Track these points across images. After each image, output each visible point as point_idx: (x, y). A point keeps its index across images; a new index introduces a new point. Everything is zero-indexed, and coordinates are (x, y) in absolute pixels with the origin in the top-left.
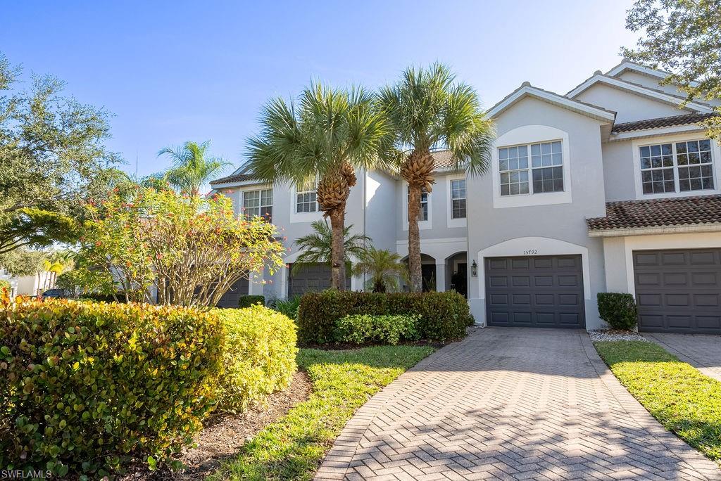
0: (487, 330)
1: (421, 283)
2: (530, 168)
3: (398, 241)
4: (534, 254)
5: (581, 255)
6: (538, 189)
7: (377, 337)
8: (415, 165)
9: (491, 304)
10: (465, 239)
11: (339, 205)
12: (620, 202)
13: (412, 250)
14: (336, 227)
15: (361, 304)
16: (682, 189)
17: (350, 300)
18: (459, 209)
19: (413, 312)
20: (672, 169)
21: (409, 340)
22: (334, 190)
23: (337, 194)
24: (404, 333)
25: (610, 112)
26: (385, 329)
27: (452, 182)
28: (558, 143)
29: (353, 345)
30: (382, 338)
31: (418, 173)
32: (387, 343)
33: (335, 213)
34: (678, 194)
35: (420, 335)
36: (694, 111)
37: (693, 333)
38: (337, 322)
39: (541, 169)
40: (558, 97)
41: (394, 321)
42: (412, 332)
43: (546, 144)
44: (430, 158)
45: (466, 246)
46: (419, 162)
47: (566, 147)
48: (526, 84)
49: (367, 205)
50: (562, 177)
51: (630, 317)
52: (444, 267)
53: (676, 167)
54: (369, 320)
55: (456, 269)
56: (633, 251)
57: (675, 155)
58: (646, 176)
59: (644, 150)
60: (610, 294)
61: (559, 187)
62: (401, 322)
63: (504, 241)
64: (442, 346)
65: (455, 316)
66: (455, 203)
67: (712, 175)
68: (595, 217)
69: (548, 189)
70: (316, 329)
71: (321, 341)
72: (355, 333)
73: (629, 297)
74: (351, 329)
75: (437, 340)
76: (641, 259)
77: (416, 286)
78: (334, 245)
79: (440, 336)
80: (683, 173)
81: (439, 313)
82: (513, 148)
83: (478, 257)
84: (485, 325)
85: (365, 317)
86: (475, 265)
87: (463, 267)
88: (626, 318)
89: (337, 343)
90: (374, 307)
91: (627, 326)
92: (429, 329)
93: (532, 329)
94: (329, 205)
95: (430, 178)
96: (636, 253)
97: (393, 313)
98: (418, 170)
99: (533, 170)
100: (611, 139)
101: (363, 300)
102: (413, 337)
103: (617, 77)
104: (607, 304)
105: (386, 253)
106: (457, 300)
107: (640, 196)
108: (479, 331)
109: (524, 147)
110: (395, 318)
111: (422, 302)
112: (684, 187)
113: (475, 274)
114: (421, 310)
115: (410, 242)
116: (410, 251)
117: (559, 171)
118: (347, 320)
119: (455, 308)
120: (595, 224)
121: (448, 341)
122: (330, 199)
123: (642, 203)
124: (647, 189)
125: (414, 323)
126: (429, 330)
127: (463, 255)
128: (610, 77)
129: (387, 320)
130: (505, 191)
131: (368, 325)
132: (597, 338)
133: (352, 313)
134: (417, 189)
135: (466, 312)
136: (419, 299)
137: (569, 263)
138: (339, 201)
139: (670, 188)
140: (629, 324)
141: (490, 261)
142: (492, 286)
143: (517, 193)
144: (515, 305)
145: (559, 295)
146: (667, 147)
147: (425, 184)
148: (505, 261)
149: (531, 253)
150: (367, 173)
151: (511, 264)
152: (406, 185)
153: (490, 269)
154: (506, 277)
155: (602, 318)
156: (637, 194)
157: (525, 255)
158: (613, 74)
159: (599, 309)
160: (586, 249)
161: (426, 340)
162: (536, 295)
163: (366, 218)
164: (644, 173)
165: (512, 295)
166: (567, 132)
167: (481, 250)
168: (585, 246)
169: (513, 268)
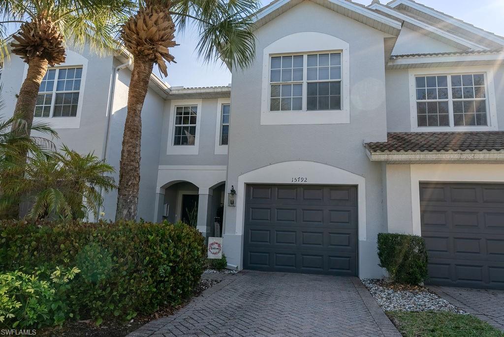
0: (243, 277)
2: (305, 81)
3: (160, 166)
4: (303, 182)
5: (356, 187)
6: (312, 106)
10: (225, 167)
12: (395, 133)
13: (126, 154)
16: (456, 124)
20: (447, 102)
27: (224, 106)
28: (337, 54)
31: (145, 36)
34: (452, 128)
39: (317, 83)
43: (324, 55)
47: (345, 59)
49: (113, 113)
50: (340, 94)
51: (420, 267)
52: (207, 197)
53: (450, 100)
56: (420, 183)
57: (450, 87)
58: (421, 108)
59: (420, 81)
61: (336, 104)
63: (270, 164)
67: (485, 111)
68: (375, 141)
69: (324, 106)
73: (416, 239)
80: (457, 107)
82: (287, 57)
83: (238, 183)
84: (240, 268)
86: (233, 192)
88: (414, 268)
91: (416, 279)
92: (100, 299)
93: (296, 275)
95: (165, 50)
96: (423, 186)
99: (308, 83)
100: (389, 64)
104: (392, 249)
107: (414, 128)
109: (299, 56)
112: (458, 122)
113: (232, 203)
116: (122, 155)
117: (337, 86)
120: (377, 147)
124: (422, 122)
128: (390, 8)
130: (274, 107)
134: (144, 62)
139: (445, 121)
140: (419, 276)
141: (252, 188)
142: (252, 219)
143: (289, 109)
144: (278, 244)
145: (330, 233)
146: (442, 79)
147: (156, 57)
148: (270, 190)
149: (300, 180)
150: (117, 75)
151: (277, 194)
152: (175, 106)
153: (251, 198)
154: (270, 209)
155: (383, 266)
156: (412, 127)
157: (293, 183)
158: (393, 5)
159: (380, 255)
160: (364, 179)
161: (87, 321)
162: (303, 232)
163: (110, 129)
164: (418, 104)
165: (276, 232)
166: (348, 43)
167: (242, 174)
168: (362, 175)
169: (278, 198)
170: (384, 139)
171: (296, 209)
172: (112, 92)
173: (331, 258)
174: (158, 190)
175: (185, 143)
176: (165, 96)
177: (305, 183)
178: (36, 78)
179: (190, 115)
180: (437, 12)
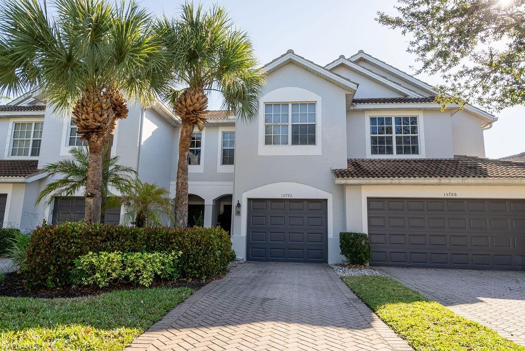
0: (247, 265)
1: (186, 218)
2: (290, 123)
3: (172, 182)
4: (289, 198)
5: (326, 200)
6: (295, 141)
7: (127, 278)
8: (189, 100)
9: (251, 241)
10: (232, 183)
11: (99, 128)
12: (355, 159)
13: (180, 184)
14: (94, 152)
15: (111, 238)
16: (398, 153)
17: (97, 235)
18: (228, 158)
19: (173, 249)
20: (392, 137)
21: (165, 280)
22: (93, 110)
23: (97, 116)
24: (159, 273)
25: (354, 83)
26: (137, 268)
27: (224, 133)
28: (313, 104)
29: (95, 289)
30: (132, 279)
31: (191, 109)
32: (138, 285)
33: (94, 137)
34: (395, 156)
35: (179, 273)
36: (406, 96)
37: (408, 267)
38: (76, 261)
39: (298, 125)
40: (315, 66)
41: (149, 259)
42: (170, 270)
43: (304, 104)
44: (204, 96)
45: (232, 189)
46: (193, 97)
47: (319, 107)
48: (291, 51)
49: (142, 144)
50: (315, 133)
51: (365, 253)
52: (211, 207)
53: (394, 135)
54: (119, 257)
55: (222, 209)
56: (368, 198)
57: (394, 126)
58: (374, 140)
59: (373, 120)
60: (350, 234)
61: (313, 141)
62: (158, 260)
63: (266, 184)
64: (203, 285)
65: (218, 253)
66: (225, 152)
67: (417, 144)
68: (339, 168)
69: (304, 142)
70: (46, 270)
71: (50, 284)
72: (98, 275)
73: (363, 236)
74: (93, 268)
75: (197, 278)
76: (373, 204)
77: (181, 222)
78: (89, 173)
79: (201, 274)
80: (398, 141)
81: (201, 250)
82: (277, 105)
83: (242, 198)
84: (245, 260)
85: (112, 255)
86: (239, 205)
87: (228, 208)
88: (362, 254)
89: (74, 286)
90: (128, 243)
91: (363, 261)
92: (191, 267)
93: (285, 264)
94: (86, 127)
95: (202, 116)
96: (370, 200)
97: (150, 249)
98: (190, 106)
99: (292, 125)
100: (351, 108)
101: (115, 234)
102: (171, 276)
103: (356, 62)
104: (348, 242)
105: (152, 187)
106: (221, 237)
107: (369, 156)
108: (239, 266)
109: (285, 105)
110: (150, 256)
111: (184, 237)
112: (399, 151)
113: (238, 213)
114: (181, 246)
115: (178, 177)
117: (313, 128)
118: (89, 258)
119: (218, 245)
120: (339, 174)
121: (209, 278)
122: (87, 120)
123: (371, 161)
124: (374, 151)
125: (173, 261)
126: (188, 268)
127: (229, 197)
128: (351, 61)
129: (141, 258)
130: (268, 141)
131: (116, 264)
132: (341, 272)
133: (97, 250)
134: (189, 125)
135: (228, 249)
136: (181, 234)
137: (318, 206)
138: (99, 124)
139: (390, 151)
140: (364, 259)
141: (252, 202)
142: (253, 224)
143: (279, 144)
144: (272, 242)
145: (308, 233)
146: (389, 120)
147: (197, 121)
148: (265, 203)
149: (287, 196)
150: (144, 113)
151: (270, 206)
153: (252, 209)
154: (265, 217)
155: (342, 254)
156: (367, 154)
157: (282, 198)
158: (353, 60)
159: (341, 246)
160: (332, 195)
161: (185, 279)
162: (289, 233)
163: (140, 156)
164: (372, 138)
165: (270, 233)
166: (321, 96)
167: (245, 191)
168: (330, 192)
169: (271, 209)
170: (344, 166)
171: (284, 217)
172: (141, 128)
173: (309, 250)
175: (192, 163)
176: (175, 124)
177: (291, 198)
178: (112, 131)
179: (196, 140)
180: (387, 65)
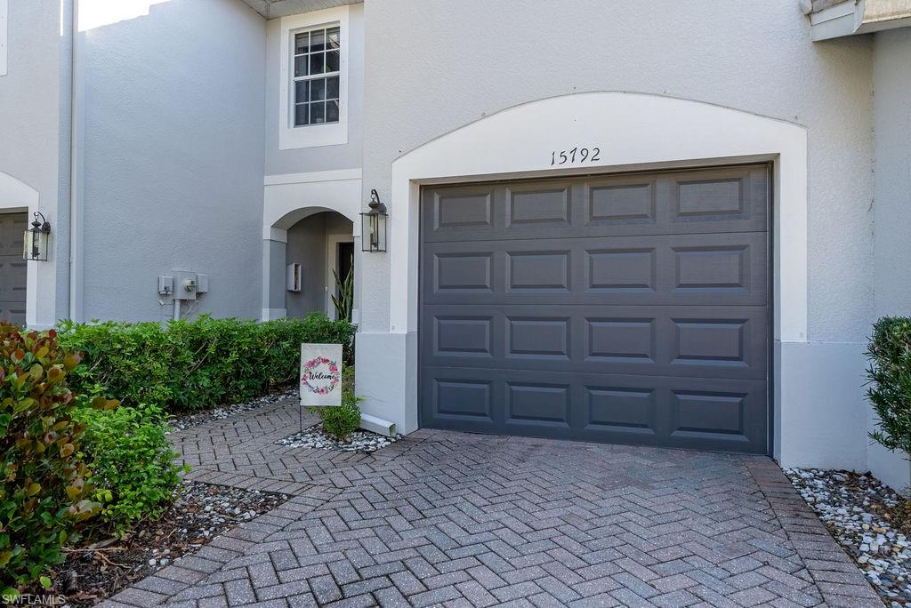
3: (266, 177)
4: (588, 163)
9: (437, 354)
83: (389, 182)
84: (406, 427)
86: (378, 209)
113: (376, 243)
141: (437, 198)
142: (441, 287)
144: (517, 356)
145: (677, 321)
148: (488, 198)
149: (578, 157)
152: (291, 30)
153: (436, 226)
154: (489, 254)
157: (556, 166)
160: (802, 132)
162: (590, 319)
165: (507, 322)
167: (402, 154)
168: (795, 121)
171: (567, 252)
173: (681, 397)
174: (267, 233)
175: (318, 120)
177: (595, 164)
179: (325, 51)
